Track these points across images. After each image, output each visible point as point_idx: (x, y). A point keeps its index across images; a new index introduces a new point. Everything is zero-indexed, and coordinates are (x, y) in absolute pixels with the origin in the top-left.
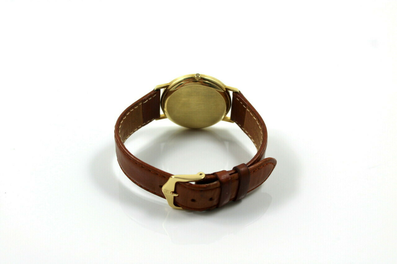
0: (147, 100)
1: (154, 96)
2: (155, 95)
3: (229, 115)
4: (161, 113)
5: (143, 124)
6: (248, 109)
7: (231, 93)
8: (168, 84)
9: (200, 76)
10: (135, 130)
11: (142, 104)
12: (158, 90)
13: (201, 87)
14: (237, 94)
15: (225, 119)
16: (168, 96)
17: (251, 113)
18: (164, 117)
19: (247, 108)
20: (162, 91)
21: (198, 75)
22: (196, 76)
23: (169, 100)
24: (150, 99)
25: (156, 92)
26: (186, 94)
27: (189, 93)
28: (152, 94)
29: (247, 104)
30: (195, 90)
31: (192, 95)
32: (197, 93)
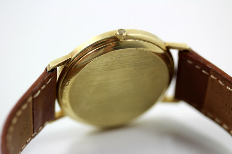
0: (39, 92)
1: (49, 82)
2: (50, 80)
5: (33, 135)
6: (213, 75)
7: (175, 54)
8: (68, 56)
9: (124, 35)
10: (22, 148)
11: (33, 99)
12: (54, 70)
14: (185, 54)
15: (165, 101)
17: (220, 81)
19: (210, 75)
20: (59, 70)
21: (122, 31)
22: (118, 33)
23: (73, 84)
24: (43, 88)
25: (50, 73)
26: (104, 68)
27: (107, 65)
28: (46, 79)
29: (211, 68)
30: (118, 59)
31: (114, 67)
32: (122, 63)
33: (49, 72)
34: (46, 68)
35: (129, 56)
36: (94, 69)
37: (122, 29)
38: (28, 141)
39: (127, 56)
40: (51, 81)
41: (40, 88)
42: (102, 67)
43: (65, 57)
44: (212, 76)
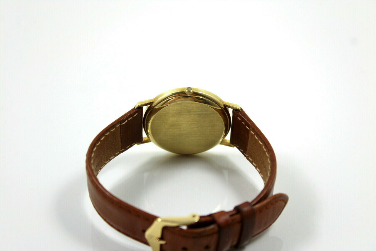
0: (126, 121)
1: (135, 116)
3: (228, 138)
4: (144, 135)
8: (152, 100)
9: (191, 91)
10: (111, 158)
11: (120, 126)
12: (140, 108)
13: (193, 104)
14: (238, 112)
15: (223, 143)
16: (153, 115)
17: (255, 136)
18: (148, 141)
19: (250, 130)
20: (145, 109)
22: (187, 91)
23: (153, 120)
24: (130, 119)
25: (137, 110)
26: (175, 112)
27: (178, 111)
28: (133, 113)
29: (251, 125)
30: (185, 108)
31: (183, 113)
32: (188, 111)
33: (137, 108)
34: (135, 106)
35: (194, 107)
36: (168, 112)
37: (190, 88)
38: (116, 154)
39: (192, 107)
40: (137, 115)
41: (127, 119)
42: (174, 111)
43: (150, 100)
44: (251, 131)
